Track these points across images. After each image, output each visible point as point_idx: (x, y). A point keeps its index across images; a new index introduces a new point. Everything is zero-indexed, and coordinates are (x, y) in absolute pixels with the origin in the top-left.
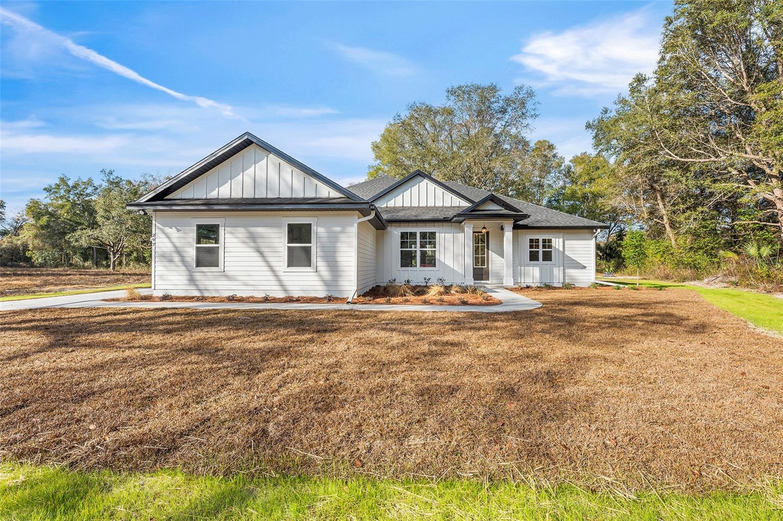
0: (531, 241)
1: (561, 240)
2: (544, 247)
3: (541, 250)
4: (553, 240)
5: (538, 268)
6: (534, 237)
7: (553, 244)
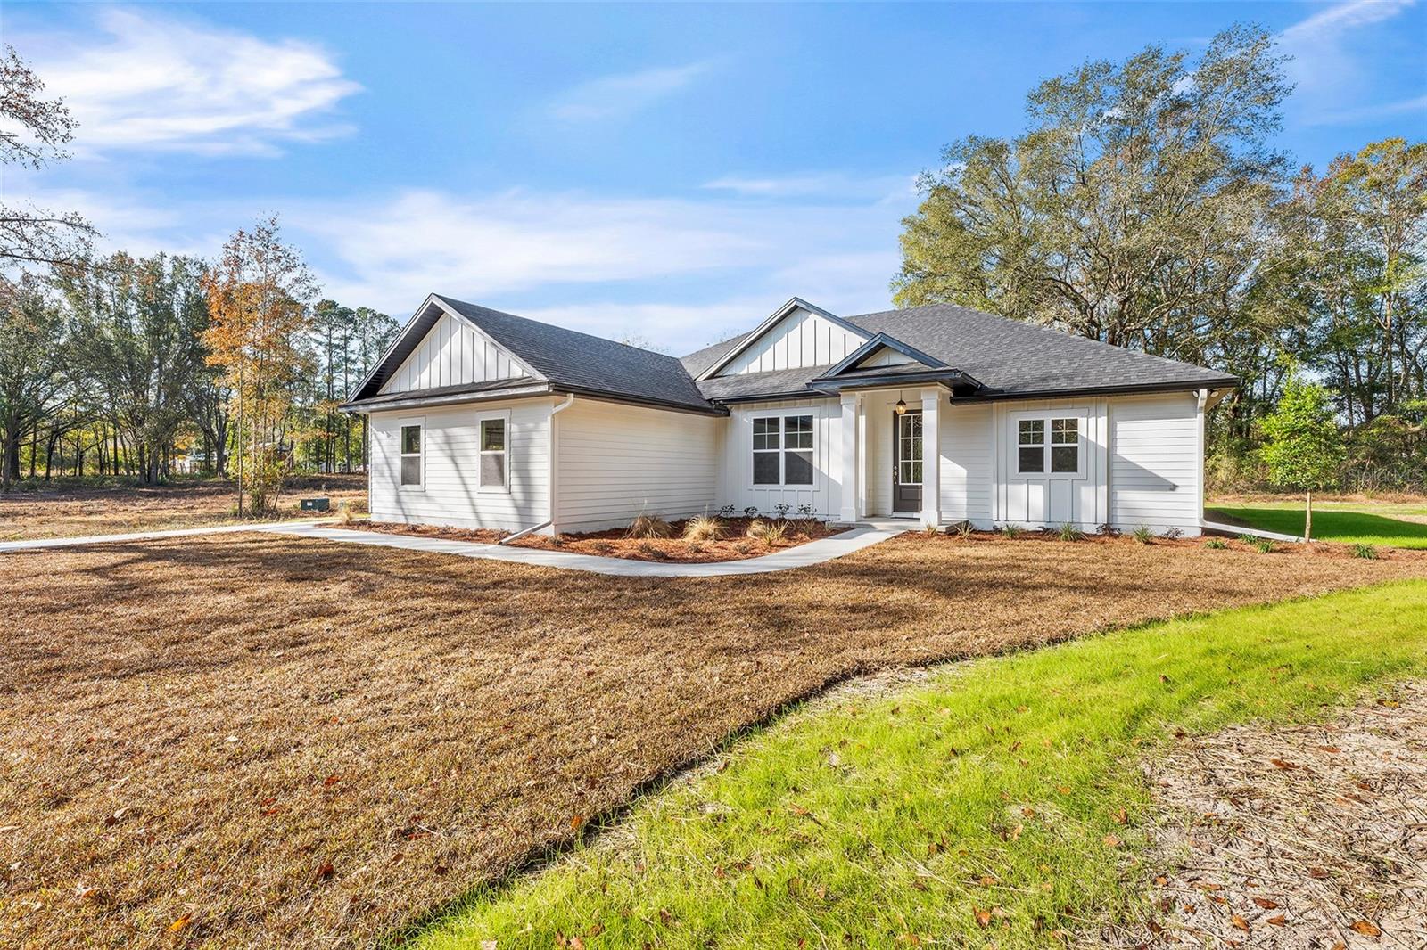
0: (1024, 425)
1: (1103, 421)
2: (1057, 438)
3: (1048, 446)
4: (1082, 422)
5: (1042, 487)
6: (1032, 416)
7: (1081, 431)
